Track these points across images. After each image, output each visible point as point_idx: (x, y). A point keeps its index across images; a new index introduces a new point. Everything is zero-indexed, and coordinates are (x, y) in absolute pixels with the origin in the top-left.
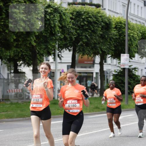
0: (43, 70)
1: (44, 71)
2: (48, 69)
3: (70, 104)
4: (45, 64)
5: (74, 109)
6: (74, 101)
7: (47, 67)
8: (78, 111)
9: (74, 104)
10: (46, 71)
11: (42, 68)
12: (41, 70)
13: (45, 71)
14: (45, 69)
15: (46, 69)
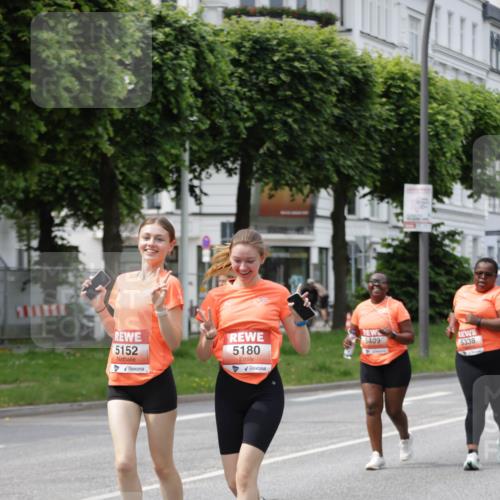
0: (150, 242)
1: (152, 247)
2: (168, 239)
3: (240, 346)
4: (157, 221)
5: (252, 361)
6: (251, 336)
7: (164, 233)
8: (265, 369)
9: (253, 345)
10: (161, 245)
11: (147, 237)
12: (142, 242)
13: (157, 246)
14: (158, 238)
15: (160, 240)
